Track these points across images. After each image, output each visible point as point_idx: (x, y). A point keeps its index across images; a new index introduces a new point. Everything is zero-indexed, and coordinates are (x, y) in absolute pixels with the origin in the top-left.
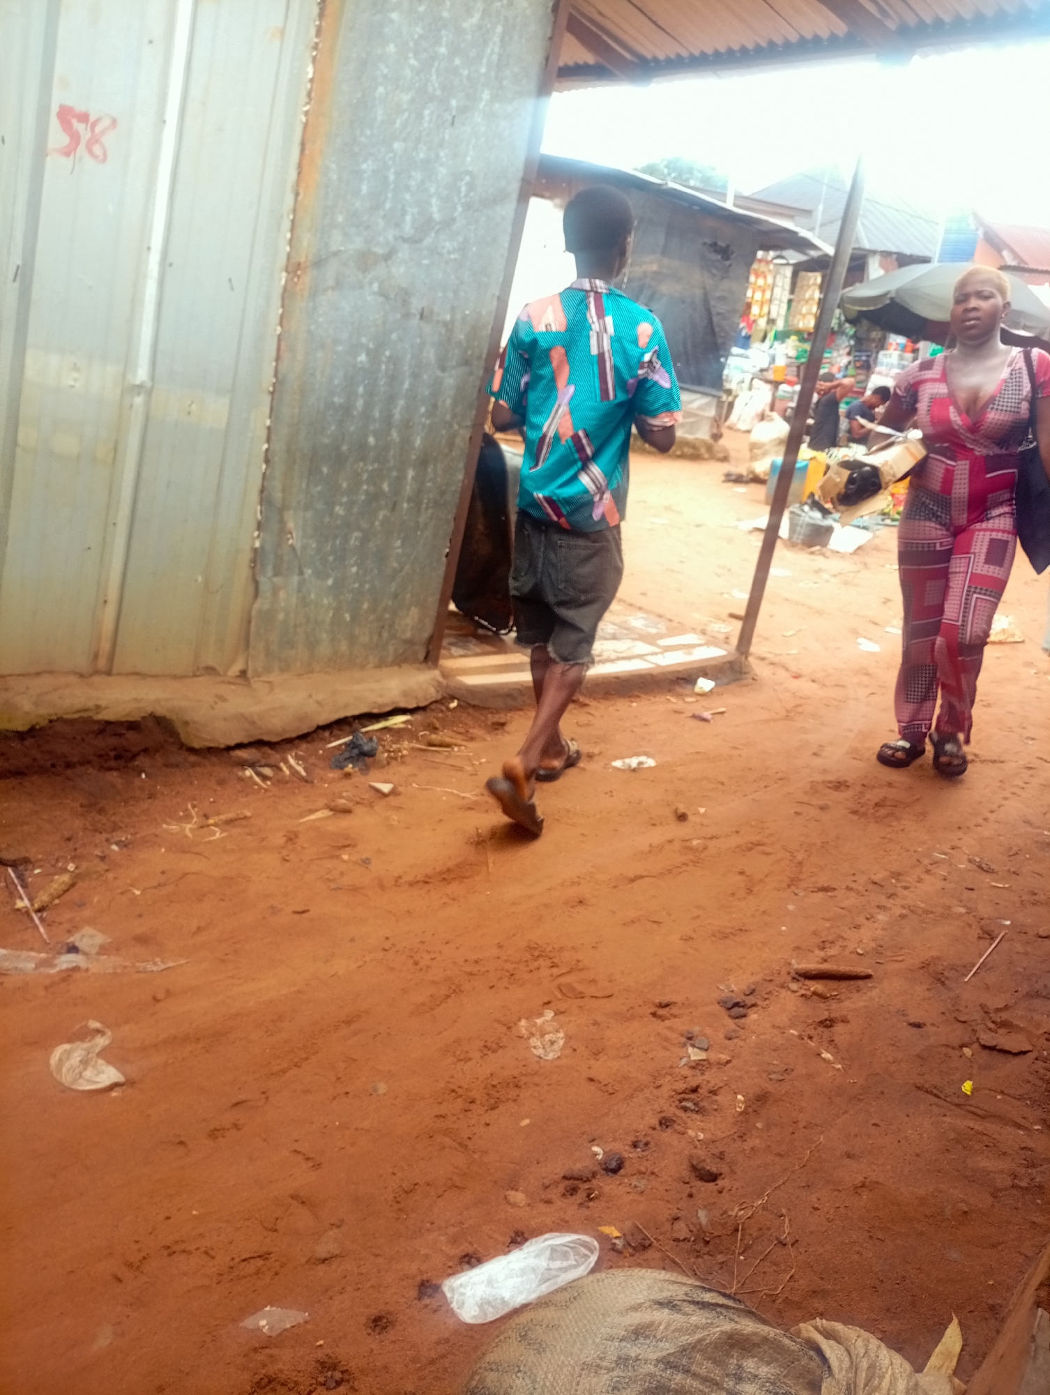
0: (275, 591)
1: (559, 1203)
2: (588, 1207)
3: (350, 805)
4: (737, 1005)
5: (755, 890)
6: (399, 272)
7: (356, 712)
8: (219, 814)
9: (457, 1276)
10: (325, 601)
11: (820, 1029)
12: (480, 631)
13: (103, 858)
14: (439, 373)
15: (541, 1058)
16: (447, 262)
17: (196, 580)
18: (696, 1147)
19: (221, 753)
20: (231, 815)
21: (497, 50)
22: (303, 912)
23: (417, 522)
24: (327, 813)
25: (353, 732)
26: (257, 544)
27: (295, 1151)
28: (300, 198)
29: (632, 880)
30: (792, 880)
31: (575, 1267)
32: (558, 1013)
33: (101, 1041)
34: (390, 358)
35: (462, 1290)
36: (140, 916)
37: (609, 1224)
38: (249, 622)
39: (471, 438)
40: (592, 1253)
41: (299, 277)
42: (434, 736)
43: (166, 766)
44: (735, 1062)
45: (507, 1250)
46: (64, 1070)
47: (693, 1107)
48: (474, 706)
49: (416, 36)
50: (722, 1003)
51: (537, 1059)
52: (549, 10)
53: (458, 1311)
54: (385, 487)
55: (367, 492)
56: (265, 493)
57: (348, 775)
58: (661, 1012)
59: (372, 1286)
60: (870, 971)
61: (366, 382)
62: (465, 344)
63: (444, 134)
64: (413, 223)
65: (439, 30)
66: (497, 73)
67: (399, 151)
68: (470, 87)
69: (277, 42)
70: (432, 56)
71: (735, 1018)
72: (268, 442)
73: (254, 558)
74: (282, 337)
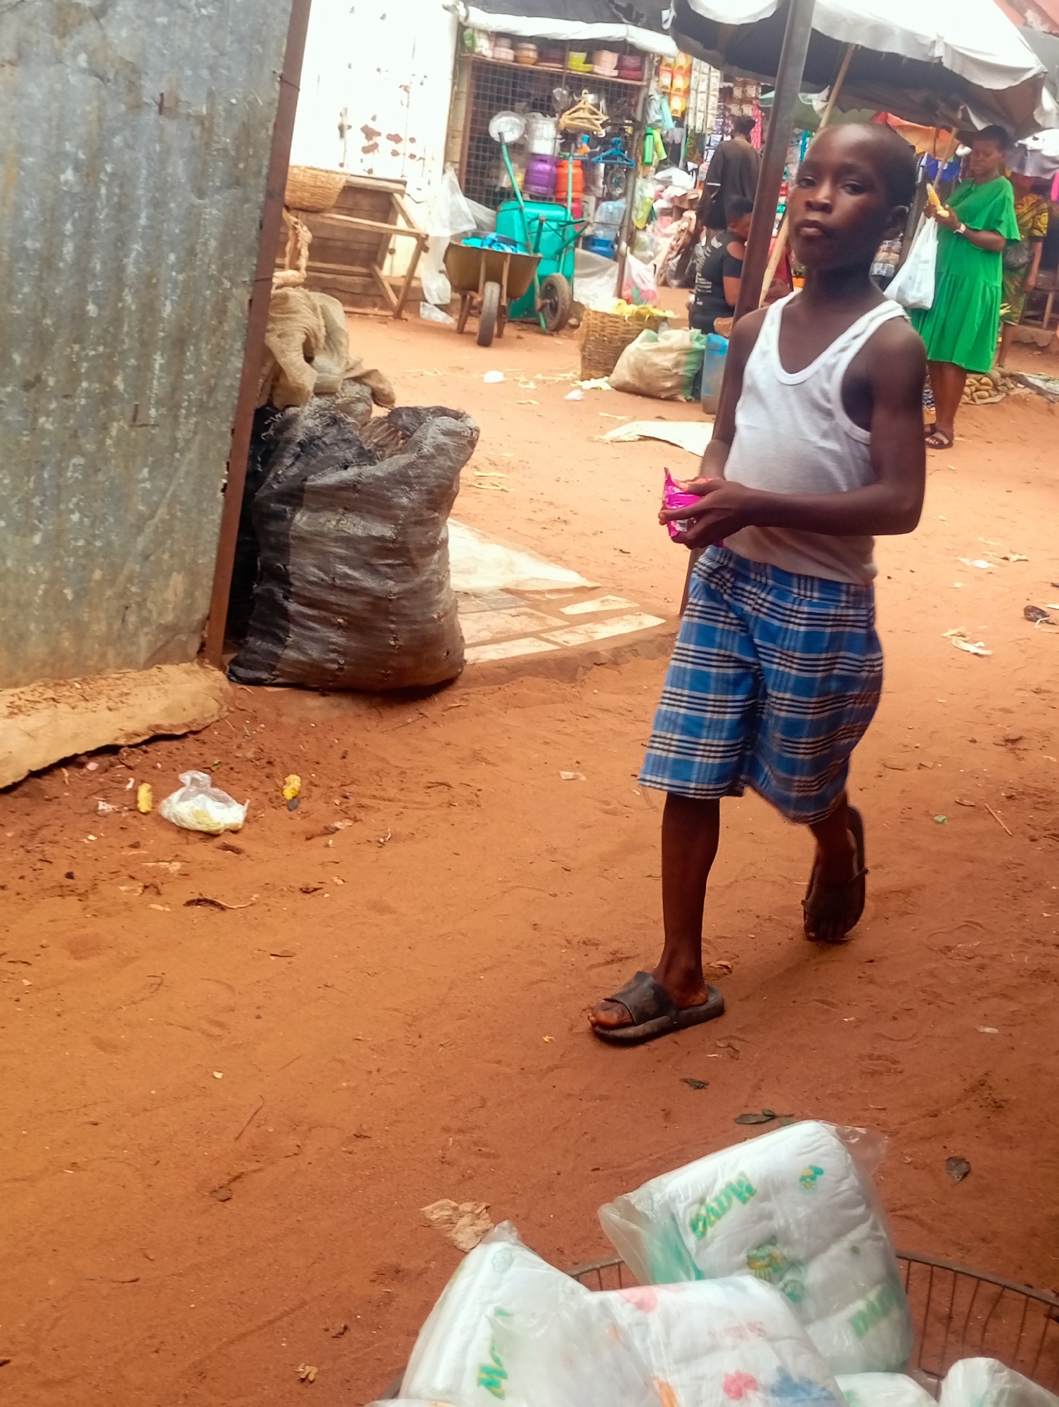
6: (120, 36)
7: (92, 745)
14: (195, 199)
16: (196, 21)
23: (174, 439)
34: (113, 175)
61: (76, 214)
62: (233, 153)
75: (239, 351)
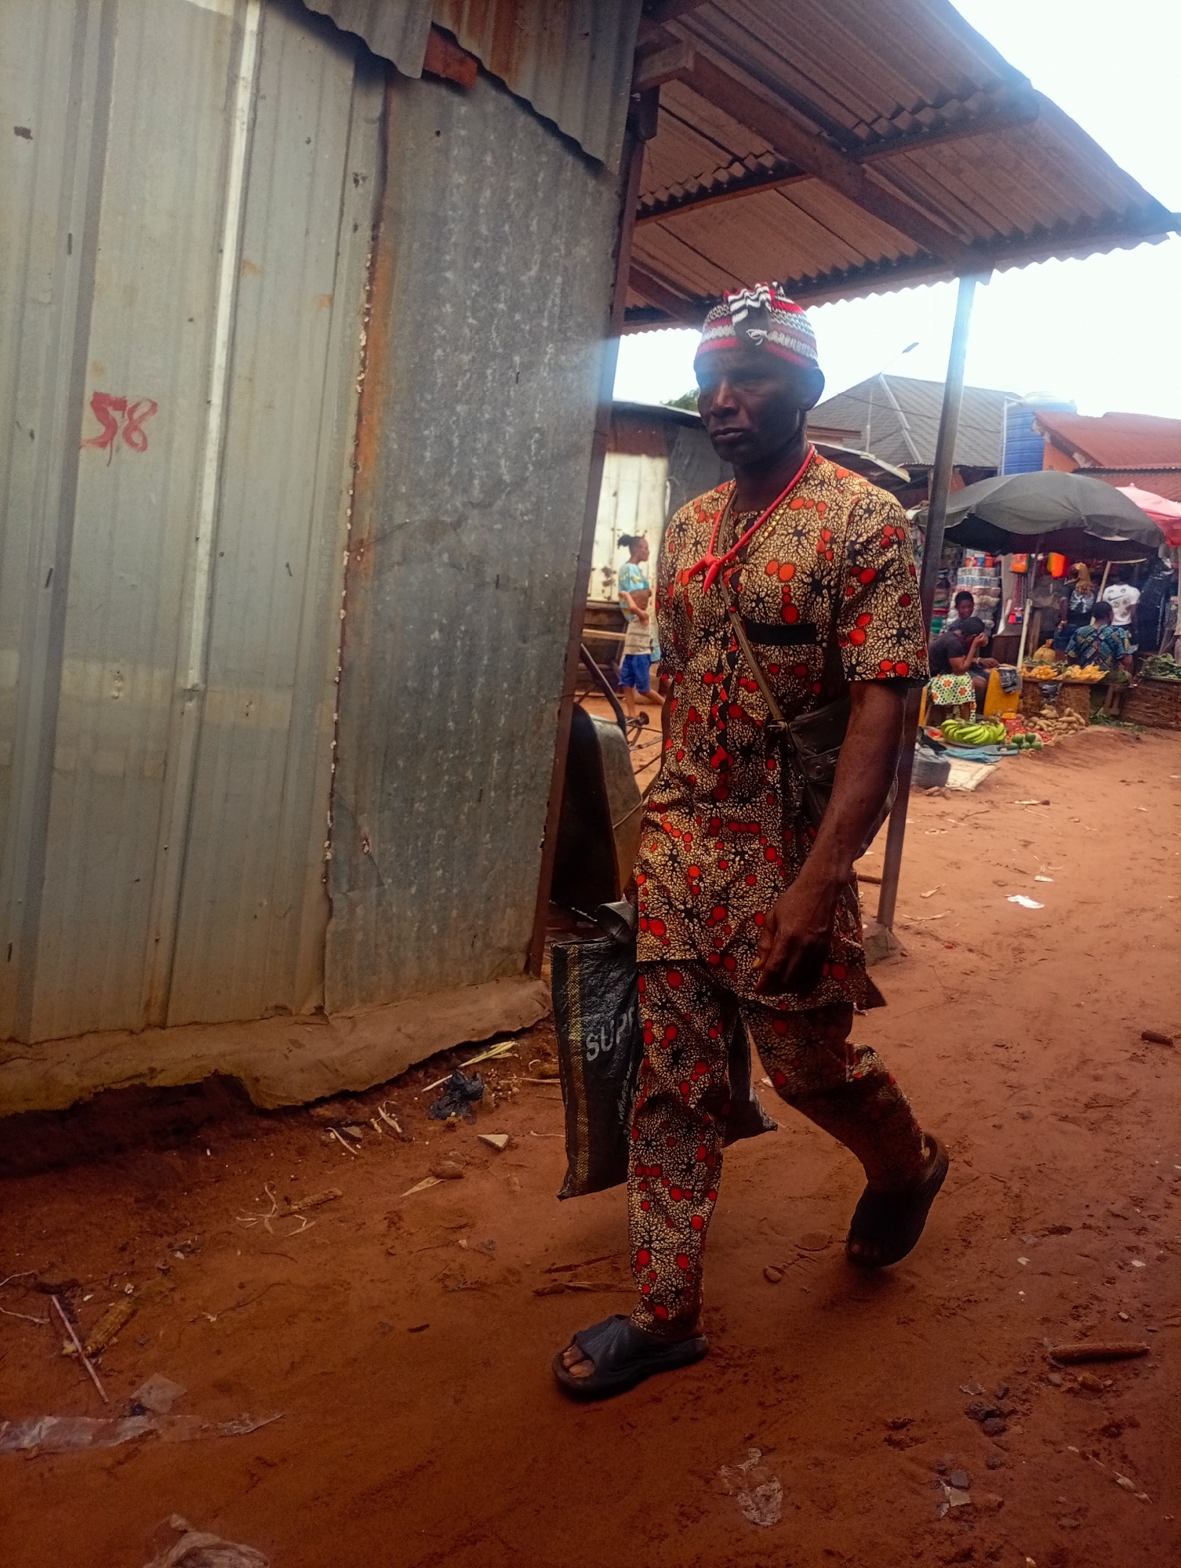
0: (352, 907)
3: (460, 1167)
4: (990, 1414)
5: (973, 1239)
6: (469, 539)
7: (454, 1044)
8: (304, 1196)
10: (409, 914)
11: (1106, 1440)
13: (165, 1272)
14: (520, 645)
15: (755, 1523)
16: (521, 525)
17: (261, 905)
19: (299, 1113)
20: (317, 1197)
21: (558, 301)
22: (421, 1329)
23: (507, 812)
24: (431, 1182)
25: (453, 1069)
26: (329, 856)
28: (358, 472)
30: (1015, 1221)
32: (766, 1451)
34: (466, 632)
36: (219, 1352)
38: (324, 947)
39: (559, 711)
41: (362, 555)
42: (547, 1066)
43: (235, 1137)
44: (1009, 1504)
49: (473, 294)
50: (971, 1413)
51: (753, 1527)
52: (609, 256)
54: (469, 775)
55: (449, 784)
56: (336, 795)
57: (451, 1127)
58: (898, 1436)
60: (1144, 1345)
61: (441, 661)
62: (546, 610)
63: (509, 392)
64: (482, 487)
65: (497, 286)
66: (560, 325)
67: (462, 414)
68: (533, 342)
69: (326, 310)
70: (491, 313)
71: (991, 1434)
72: (336, 739)
73: (326, 872)
74: (346, 621)
75: (551, 747)
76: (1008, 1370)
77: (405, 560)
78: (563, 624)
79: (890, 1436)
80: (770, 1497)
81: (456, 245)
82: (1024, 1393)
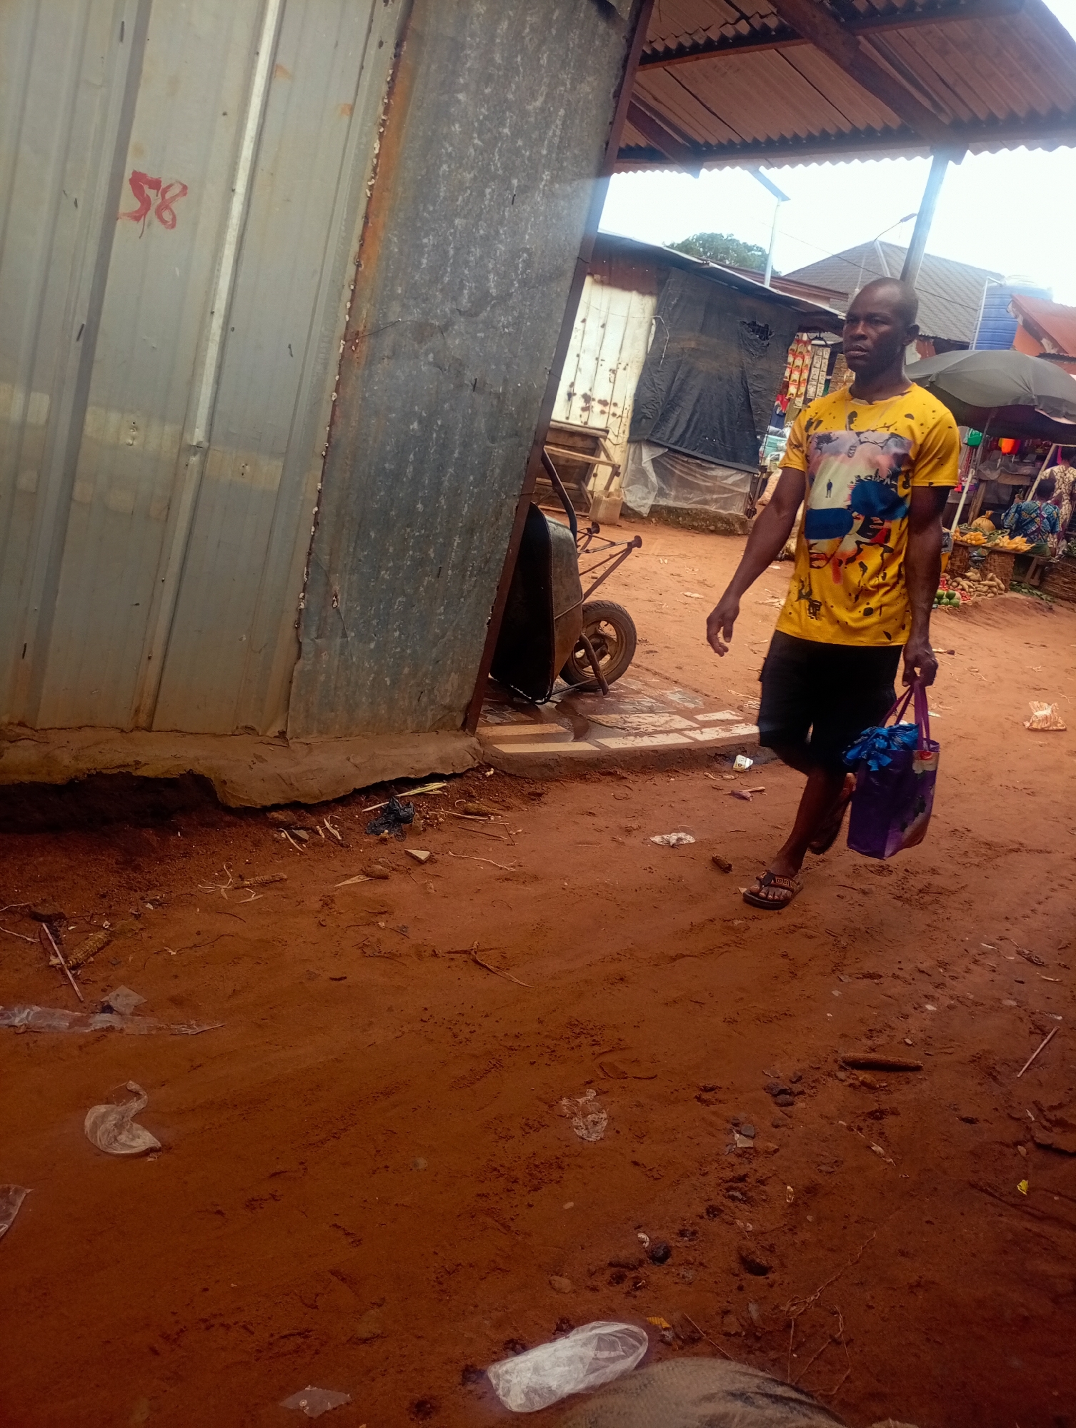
0: (318, 653)
1: (605, 1291)
2: (635, 1297)
3: (386, 871)
4: (783, 1092)
5: (800, 974)
6: (454, 343)
7: (394, 777)
8: (254, 876)
9: (504, 1362)
10: (367, 665)
11: (870, 1121)
12: (515, 699)
13: (137, 917)
14: (489, 443)
15: (583, 1139)
16: (501, 336)
17: (241, 640)
18: (745, 1238)
19: (258, 815)
20: (266, 877)
21: (558, 132)
22: (340, 979)
23: (461, 589)
24: (363, 878)
25: (390, 798)
26: (302, 606)
27: (335, 1225)
28: (360, 269)
29: (674, 959)
30: (837, 965)
31: (623, 1358)
32: (600, 1093)
33: (136, 1106)
34: (441, 427)
35: (508, 1377)
36: (176, 977)
37: (658, 1315)
38: (291, 682)
39: (517, 507)
40: (641, 1344)
41: (356, 345)
42: (470, 804)
43: (202, 825)
44: (782, 1151)
45: (553, 1337)
46: (99, 1134)
47: (740, 1197)
48: (510, 775)
49: (481, 117)
50: (767, 1089)
51: (579, 1140)
52: (611, 96)
53: (504, 1398)
54: (432, 553)
55: (413, 559)
56: (313, 554)
57: (384, 841)
58: (706, 1096)
59: (415, 1369)
60: (919, 1063)
61: (417, 449)
62: (516, 416)
63: (504, 212)
64: (469, 297)
65: (504, 112)
66: (558, 154)
67: (459, 227)
68: (532, 168)
69: (346, 118)
70: (496, 137)
71: (781, 1105)
72: (318, 505)
73: (299, 619)
74: (337, 403)
75: (506, 538)
76: (805, 1065)
77: (394, 354)
78: (529, 430)
79: (700, 1095)
80: (597, 1122)
81: (470, 70)
82: (814, 1081)
